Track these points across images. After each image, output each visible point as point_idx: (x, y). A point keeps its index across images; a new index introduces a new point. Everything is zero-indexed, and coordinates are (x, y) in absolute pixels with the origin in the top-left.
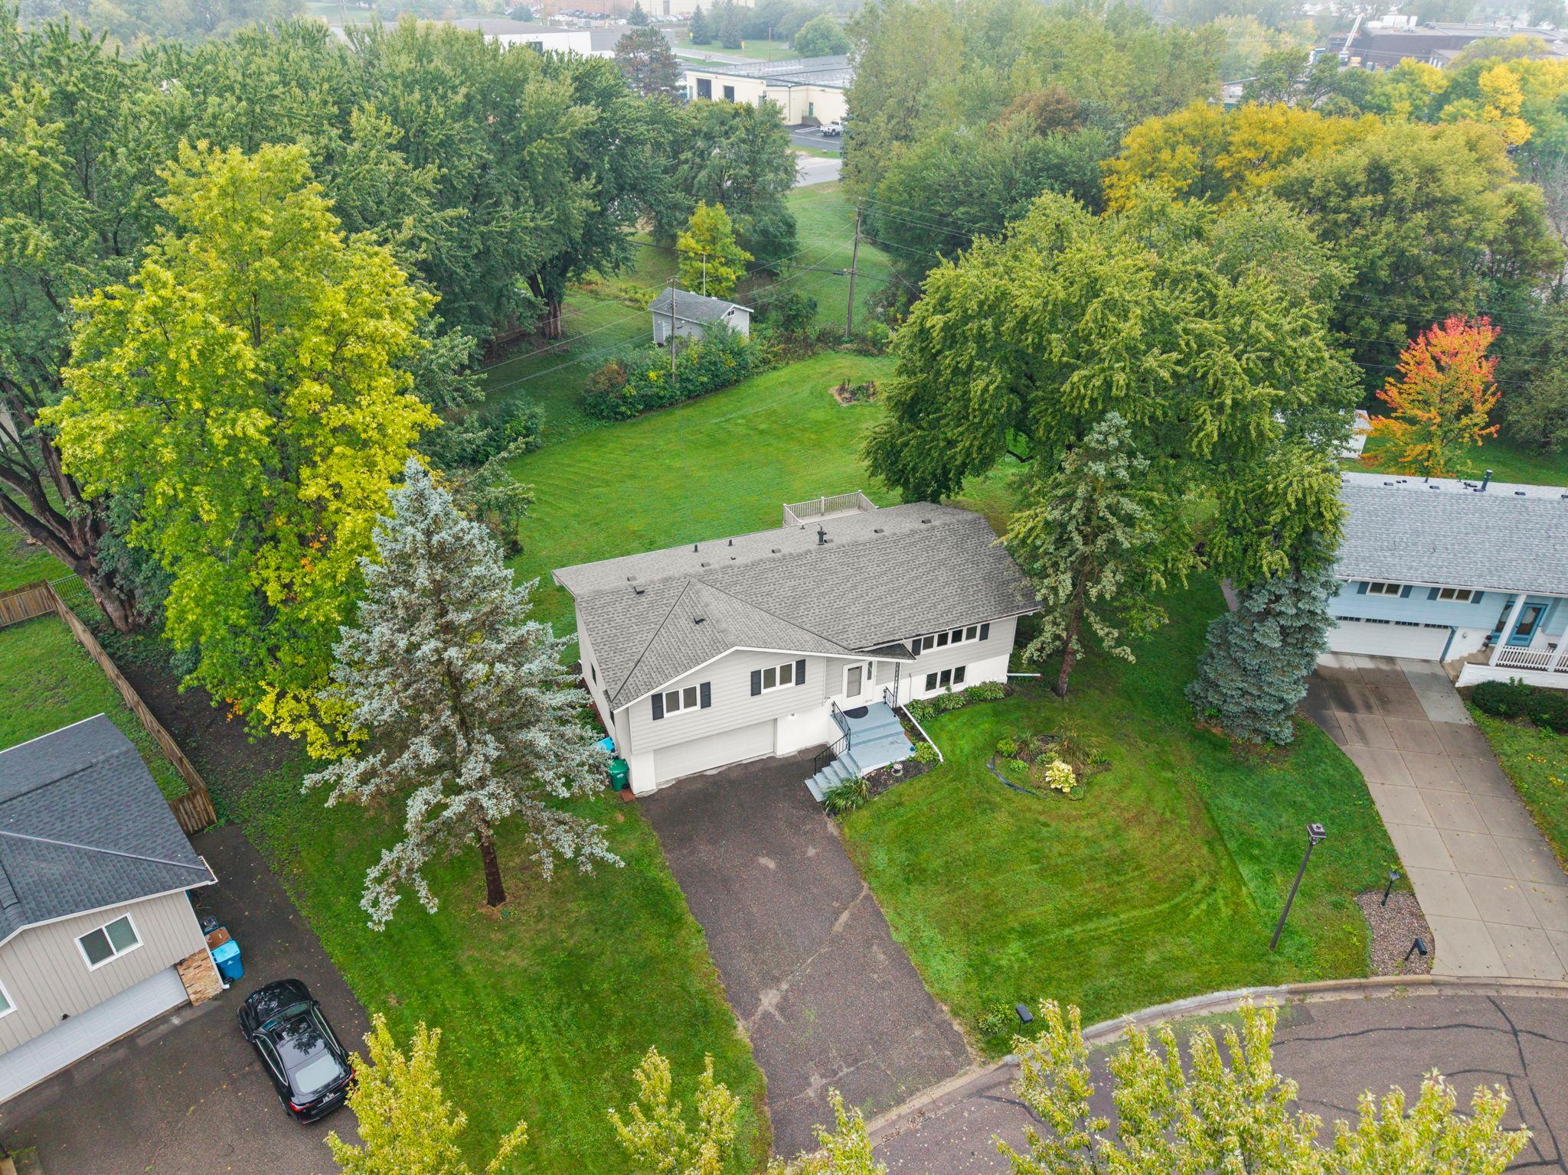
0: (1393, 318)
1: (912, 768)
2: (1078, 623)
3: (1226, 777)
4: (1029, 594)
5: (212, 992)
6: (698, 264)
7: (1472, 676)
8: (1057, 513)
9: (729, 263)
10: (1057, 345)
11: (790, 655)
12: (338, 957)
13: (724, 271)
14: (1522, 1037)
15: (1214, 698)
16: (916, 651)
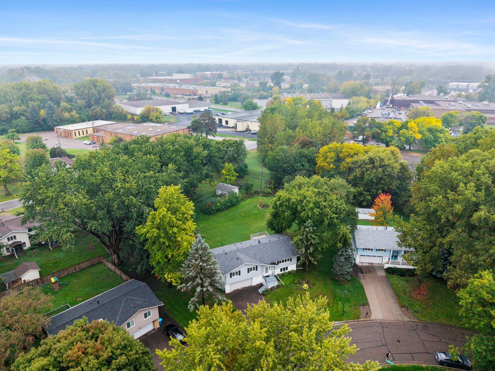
0: (379, 189)
1: (278, 286)
2: (307, 258)
3: (338, 287)
4: (298, 252)
5: (158, 327)
6: (226, 177)
7: (386, 266)
8: (301, 237)
9: (233, 176)
10: (299, 208)
11: (254, 265)
12: (178, 322)
13: (232, 178)
14: (384, 328)
15: (335, 272)
16: (278, 264)
